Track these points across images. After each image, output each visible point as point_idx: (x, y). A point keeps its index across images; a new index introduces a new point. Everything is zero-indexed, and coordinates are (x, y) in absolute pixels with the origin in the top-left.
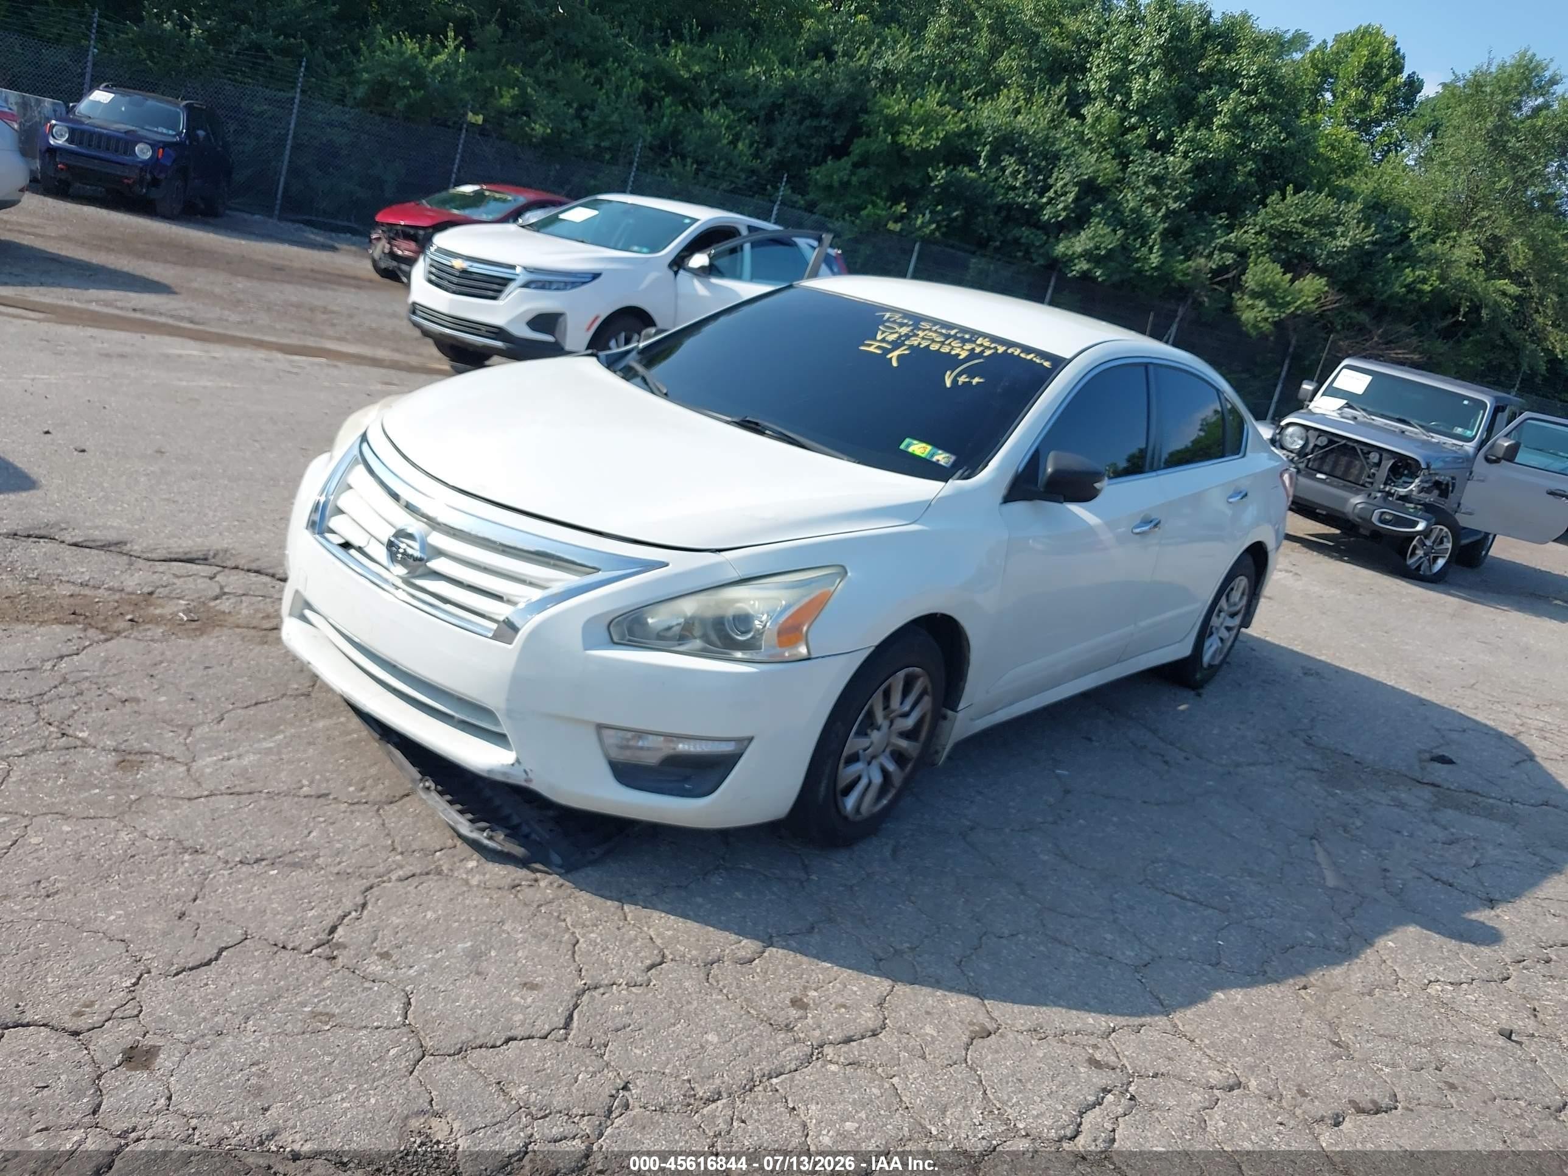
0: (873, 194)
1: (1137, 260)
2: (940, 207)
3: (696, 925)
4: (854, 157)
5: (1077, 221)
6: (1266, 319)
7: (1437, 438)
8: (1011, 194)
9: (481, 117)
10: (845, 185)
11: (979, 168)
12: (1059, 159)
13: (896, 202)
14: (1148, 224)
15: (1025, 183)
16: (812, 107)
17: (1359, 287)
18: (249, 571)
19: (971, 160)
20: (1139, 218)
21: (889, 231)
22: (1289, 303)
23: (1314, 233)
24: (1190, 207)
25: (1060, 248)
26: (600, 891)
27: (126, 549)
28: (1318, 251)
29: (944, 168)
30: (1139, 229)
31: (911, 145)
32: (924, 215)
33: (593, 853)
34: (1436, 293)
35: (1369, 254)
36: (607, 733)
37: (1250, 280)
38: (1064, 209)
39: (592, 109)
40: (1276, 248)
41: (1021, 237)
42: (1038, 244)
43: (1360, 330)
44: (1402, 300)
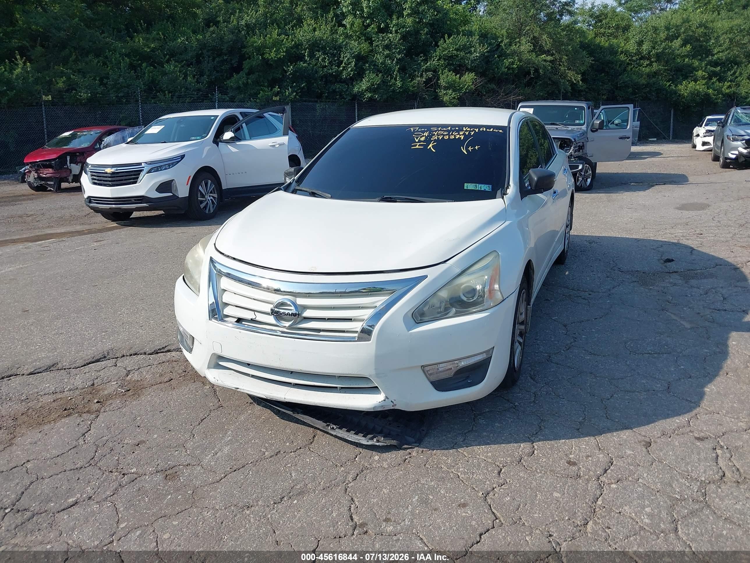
0: (261, 86)
1: (391, 86)
2: (295, 84)
3: (496, 446)
4: (246, 70)
5: (359, 75)
6: (454, 98)
7: (570, 128)
8: (325, 69)
9: (50, 96)
10: (246, 85)
11: (306, 61)
12: (342, 48)
13: (273, 87)
14: (390, 68)
15: (330, 63)
16: (217, 52)
17: (487, 73)
18: (131, 355)
19: (301, 58)
20: (386, 66)
21: (274, 101)
22: (462, 88)
23: (462, 54)
24: (406, 55)
25: (356, 89)
26: (441, 446)
27: (60, 366)
28: (467, 62)
29: (291, 64)
30: (387, 71)
31: (272, 58)
32: (288, 90)
33: (423, 430)
34: (520, 68)
35: (487, 57)
36: (427, 369)
37: (442, 82)
38: (351, 71)
39: (108, 78)
40: (449, 64)
41: (336, 89)
42: (344, 90)
43: (493, 92)
44: (507, 74)
